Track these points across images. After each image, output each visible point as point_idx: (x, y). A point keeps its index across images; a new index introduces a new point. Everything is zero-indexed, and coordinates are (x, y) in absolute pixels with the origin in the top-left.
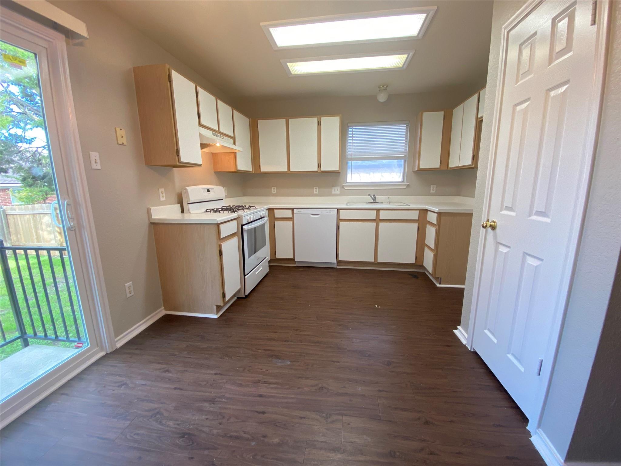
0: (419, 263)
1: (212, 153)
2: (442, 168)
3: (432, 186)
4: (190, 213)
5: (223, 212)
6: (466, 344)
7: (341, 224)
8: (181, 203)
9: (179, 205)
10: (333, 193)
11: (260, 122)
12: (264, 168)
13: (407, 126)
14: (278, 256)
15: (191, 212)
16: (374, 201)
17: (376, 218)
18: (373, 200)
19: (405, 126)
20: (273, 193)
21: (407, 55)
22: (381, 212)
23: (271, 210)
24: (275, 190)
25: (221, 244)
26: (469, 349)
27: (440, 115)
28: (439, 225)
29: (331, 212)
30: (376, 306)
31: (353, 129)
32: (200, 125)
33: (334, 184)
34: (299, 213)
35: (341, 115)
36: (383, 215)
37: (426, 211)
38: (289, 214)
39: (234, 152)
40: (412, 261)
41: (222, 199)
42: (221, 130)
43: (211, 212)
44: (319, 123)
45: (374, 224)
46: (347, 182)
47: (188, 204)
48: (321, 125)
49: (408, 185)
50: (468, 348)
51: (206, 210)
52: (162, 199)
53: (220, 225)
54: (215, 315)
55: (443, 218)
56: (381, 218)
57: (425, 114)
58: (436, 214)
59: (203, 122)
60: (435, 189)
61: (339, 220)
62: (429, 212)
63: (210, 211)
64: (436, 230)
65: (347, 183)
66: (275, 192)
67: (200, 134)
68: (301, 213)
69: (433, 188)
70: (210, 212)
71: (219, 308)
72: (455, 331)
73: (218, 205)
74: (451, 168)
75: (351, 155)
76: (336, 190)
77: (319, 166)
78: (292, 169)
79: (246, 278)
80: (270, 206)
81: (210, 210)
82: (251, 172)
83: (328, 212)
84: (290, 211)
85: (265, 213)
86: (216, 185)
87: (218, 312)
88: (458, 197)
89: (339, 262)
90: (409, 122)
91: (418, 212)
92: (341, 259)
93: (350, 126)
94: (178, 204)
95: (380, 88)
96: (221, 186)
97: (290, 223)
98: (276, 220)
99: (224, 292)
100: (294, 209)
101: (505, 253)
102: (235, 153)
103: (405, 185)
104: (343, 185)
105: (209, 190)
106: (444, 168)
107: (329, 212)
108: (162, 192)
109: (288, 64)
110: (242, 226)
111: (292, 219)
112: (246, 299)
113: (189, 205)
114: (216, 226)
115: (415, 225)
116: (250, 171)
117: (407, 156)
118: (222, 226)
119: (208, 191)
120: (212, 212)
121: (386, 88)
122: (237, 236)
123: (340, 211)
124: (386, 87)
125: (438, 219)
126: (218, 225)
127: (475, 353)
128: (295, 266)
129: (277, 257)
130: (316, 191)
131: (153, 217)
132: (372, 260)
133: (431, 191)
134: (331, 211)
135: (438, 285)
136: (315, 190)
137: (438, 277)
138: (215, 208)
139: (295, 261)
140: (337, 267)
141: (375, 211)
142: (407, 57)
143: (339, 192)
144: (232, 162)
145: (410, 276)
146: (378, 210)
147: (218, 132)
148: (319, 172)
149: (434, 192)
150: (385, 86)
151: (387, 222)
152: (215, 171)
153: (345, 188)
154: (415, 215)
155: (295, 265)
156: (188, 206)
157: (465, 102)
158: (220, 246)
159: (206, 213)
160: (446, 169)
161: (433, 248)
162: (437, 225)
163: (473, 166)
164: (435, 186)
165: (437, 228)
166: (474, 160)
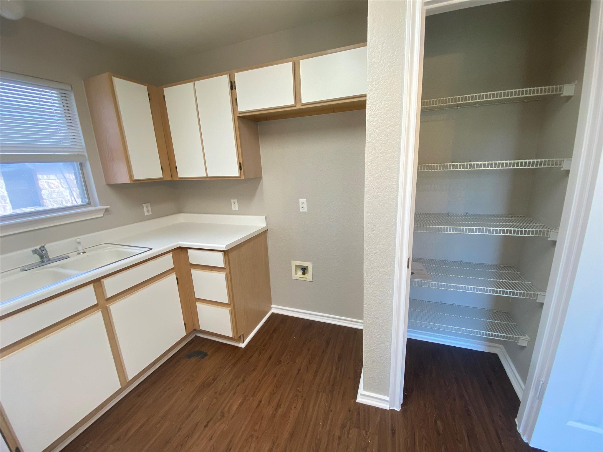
0: (191, 330)
2: (165, 179)
13: (61, 93)
17: (98, 300)
18: (42, 257)
19: (57, 92)
22: (105, 281)
28: (230, 269)
37: (182, 250)
45: (98, 316)
49: (107, 210)
56: (108, 295)
58: (220, 253)
60: (150, 209)
62: (189, 251)
64: (227, 276)
69: (147, 207)
74: (181, 178)
88: (182, 214)
90: (71, 88)
91: (170, 256)
103: (100, 210)
106: (168, 178)
115: (173, 278)
117: (86, 155)
125: (226, 259)
132: (117, 388)
133: (146, 214)
135: (243, 345)
137: (241, 334)
141: (91, 287)
145: (194, 360)
146: (97, 282)
149: (150, 213)
151: (123, 298)
154: (168, 262)
157: (195, 82)
160: (170, 179)
161: (227, 302)
162: (226, 269)
163: (243, 178)
164: (149, 204)
165: (227, 273)
166: (242, 170)
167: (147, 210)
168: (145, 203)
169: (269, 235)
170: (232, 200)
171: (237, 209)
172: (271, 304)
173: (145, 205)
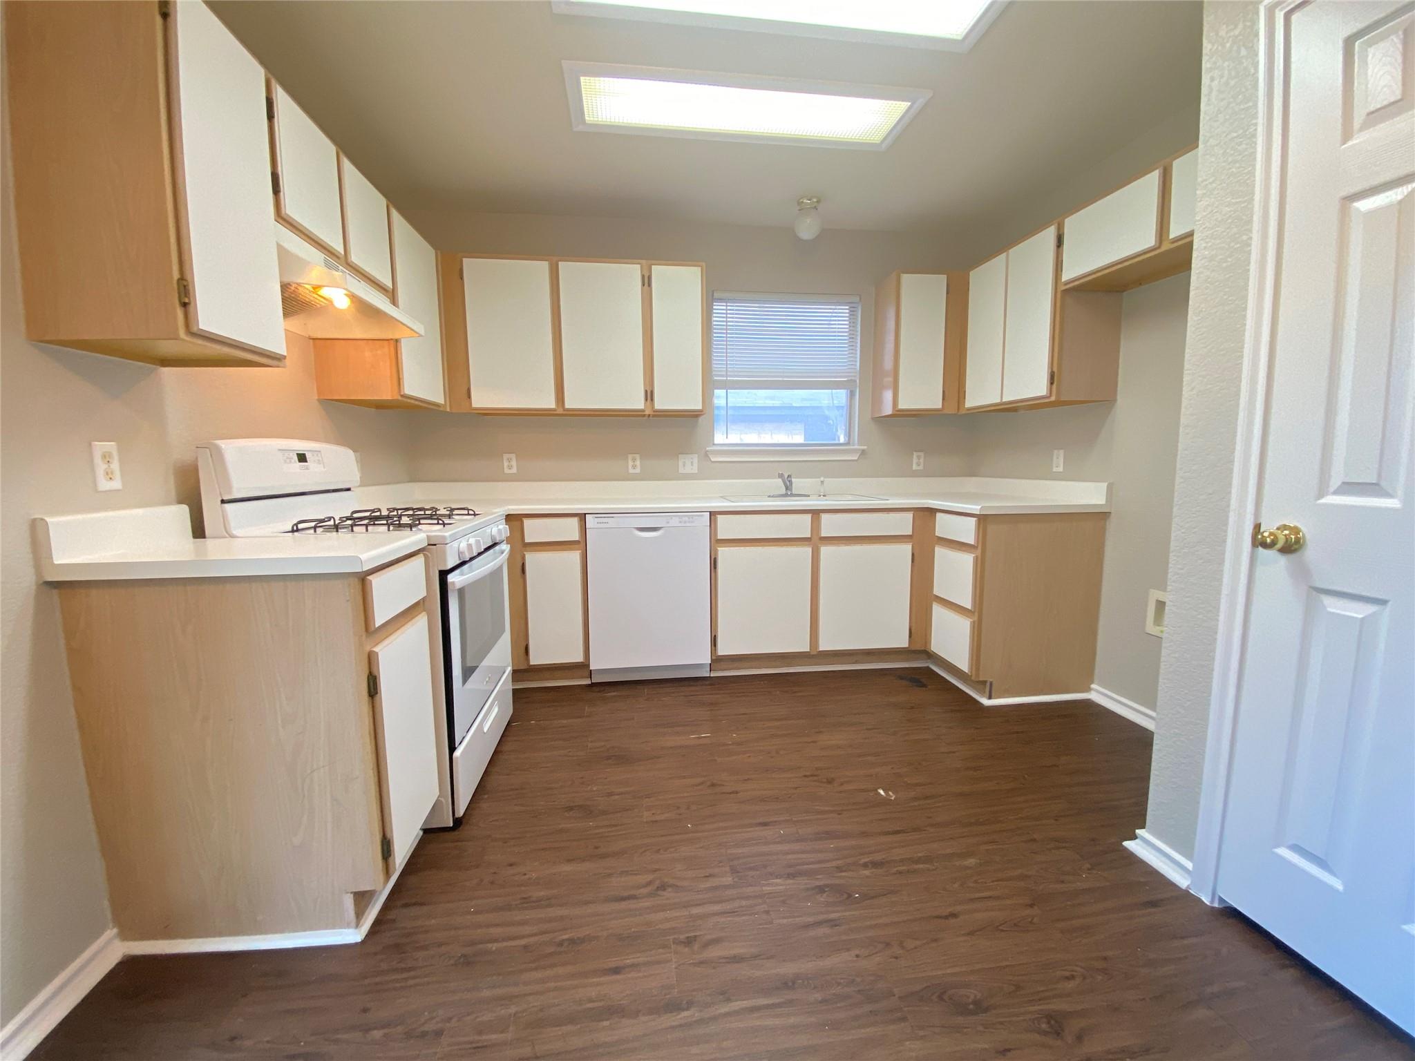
0: (919, 647)
1: (310, 338)
2: (946, 412)
3: (915, 453)
4: (232, 536)
5: (367, 530)
6: (1188, 886)
7: (722, 552)
8: (191, 497)
9: (185, 509)
10: (681, 470)
11: (471, 266)
12: (482, 399)
13: (851, 307)
14: (536, 659)
15: (235, 532)
16: (789, 491)
17: (811, 535)
18: (787, 489)
19: (847, 307)
20: (507, 471)
21: (910, 104)
22: (824, 517)
23: (514, 520)
24: (514, 463)
25: (376, 649)
26: (1206, 900)
27: (939, 282)
28: (981, 549)
29: (692, 522)
30: (882, 792)
31: (727, 306)
32: (280, 216)
33: (683, 447)
34: (602, 526)
35: (704, 264)
36: (830, 526)
37: (932, 512)
38: (569, 529)
39: (392, 339)
40: (903, 642)
41: (349, 489)
42: (354, 258)
43: (318, 529)
44: (647, 281)
45: (807, 551)
46: (716, 442)
47: (223, 502)
48: (650, 285)
49: (863, 451)
50: (1200, 900)
51: (296, 525)
52: (104, 485)
53: (369, 578)
54: (351, 931)
55: (992, 528)
56: (823, 534)
57: (906, 278)
58: (974, 520)
59: (290, 210)
60: (922, 460)
61: (716, 542)
62: (939, 515)
63: (315, 528)
64: (976, 560)
65: (714, 444)
66: (514, 470)
67: (280, 248)
68: (605, 526)
69: (919, 457)
70: (312, 531)
71: (362, 899)
72: (1128, 844)
73: (339, 507)
74: (969, 409)
75: (724, 373)
76: (689, 464)
77: (649, 396)
78: (570, 404)
79: (457, 758)
80: (510, 507)
81: (313, 524)
82: (441, 409)
83: (685, 522)
84: (575, 522)
85: (500, 530)
86: (327, 441)
87: (359, 914)
88: (974, 479)
89: (717, 661)
90: (860, 299)
91: (910, 516)
92: (722, 651)
93: (720, 300)
94: (180, 502)
95: (800, 203)
96: (344, 445)
97: (575, 556)
98: (528, 549)
99: (388, 836)
100: (585, 514)
101: (1363, 618)
102: (397, 341)
103: (855, 451)
104: (707, 451)
105: (304, 455)
106: (951, 410)
107: (689, 522)
108: (107, 457)
109: (582, 79)
110: (443, 574)
111: (581, 544)
112: (456, 833)
113: (226, 505)
114: (355, 582)
115: (907, 549)
116: (437, 405)
117: (858, 381)
118: (376, 581)
119: (302, 458)
120: (321, 529)
121: (816, 204)
122: (424, 613)
123: (719, 517)
124: (818, 202)
125: (979, 530)
126: (362, 580)
127: (1232, 914)
128: (590, 683)
129: (532, 663)
130: (634, 467)
131: (59, 559)
132: (806, 648)
133: (915, 467)
134: (695, 518)
135: (986, 702)
136: (630, 463)
137: (985, 679)
138: (329, 519)
139: (591, 669)
140: (712, 675)
141: (808, 517)
142: (910, 108)
143: (697, 468)
144: (386, 368)
145: (904, 683)
146: (816, 513)
147: (340, 259)
148: (647, 413)
149: (921, 467)
150: (815, 200)
151: (838, 544)
152: (322, 398)
153: (713, 460)
154: (904, 523)
155: (588, 682)
156: (223, 511)
157: (1010, 251)
158: (371, 659)
159: (295, 533)
160: (953, 413)
161: (969, 606)
162: (977, 547)
163: (1053, 398)
164: (922, 454)
165: (977, 556)
166: (1055, 383)
167: (917, 462)
168: (916, 451)
169: (1112, 526)
170: (1056, 451)
171: (1061, 469)
172: (1092, 683)
173: (915, 454)
